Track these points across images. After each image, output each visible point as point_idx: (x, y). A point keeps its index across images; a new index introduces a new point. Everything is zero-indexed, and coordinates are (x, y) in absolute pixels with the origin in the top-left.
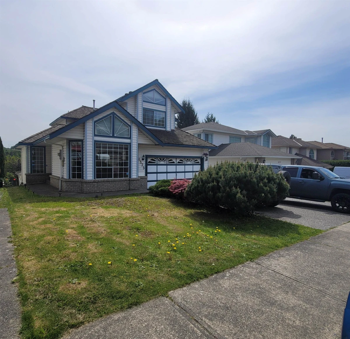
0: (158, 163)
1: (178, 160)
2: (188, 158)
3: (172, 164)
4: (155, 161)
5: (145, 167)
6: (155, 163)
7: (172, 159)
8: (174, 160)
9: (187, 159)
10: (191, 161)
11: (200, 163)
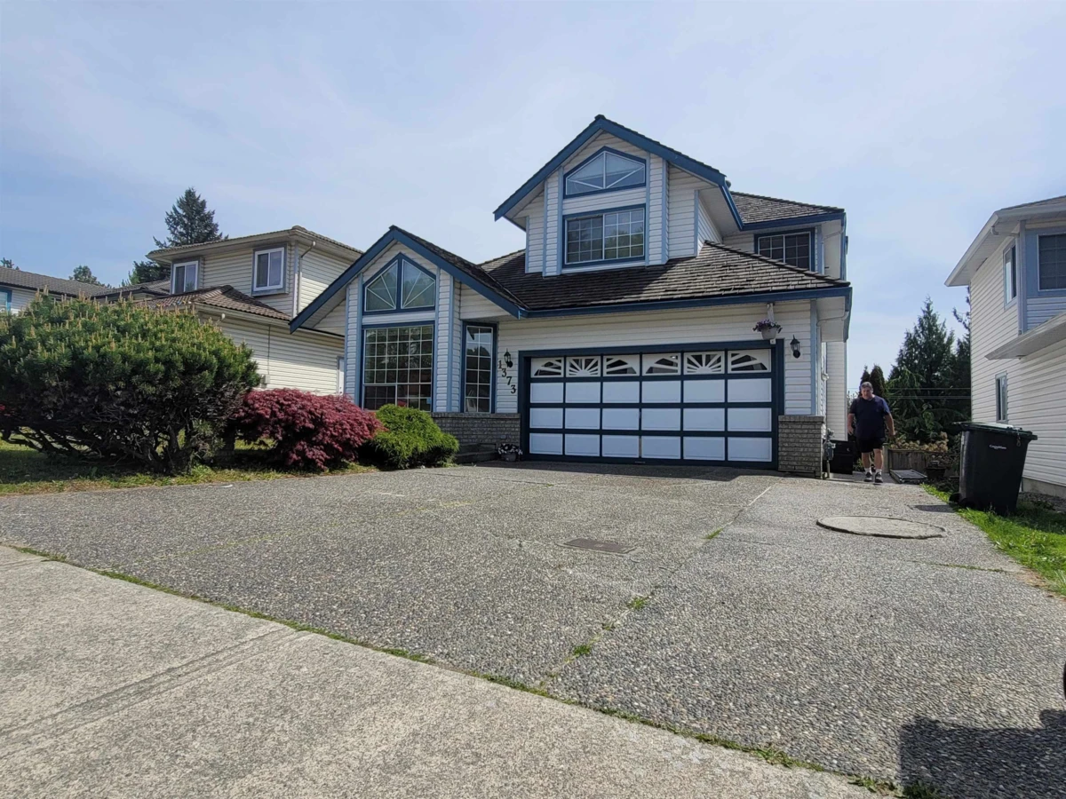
0: (568, 376)
1: (650, 362)
2: (700, 351)
3: (624, 376)
4: (559, 368)
5: (516, 387)
6: (560, 374)
7: (623, 358)
8: (632, 363)
9: (696, 357)
10: (719, 360)
11: (769, 370)
